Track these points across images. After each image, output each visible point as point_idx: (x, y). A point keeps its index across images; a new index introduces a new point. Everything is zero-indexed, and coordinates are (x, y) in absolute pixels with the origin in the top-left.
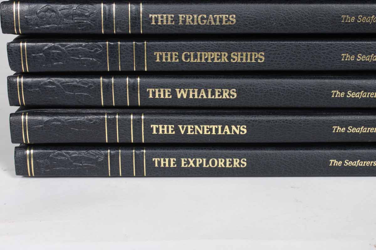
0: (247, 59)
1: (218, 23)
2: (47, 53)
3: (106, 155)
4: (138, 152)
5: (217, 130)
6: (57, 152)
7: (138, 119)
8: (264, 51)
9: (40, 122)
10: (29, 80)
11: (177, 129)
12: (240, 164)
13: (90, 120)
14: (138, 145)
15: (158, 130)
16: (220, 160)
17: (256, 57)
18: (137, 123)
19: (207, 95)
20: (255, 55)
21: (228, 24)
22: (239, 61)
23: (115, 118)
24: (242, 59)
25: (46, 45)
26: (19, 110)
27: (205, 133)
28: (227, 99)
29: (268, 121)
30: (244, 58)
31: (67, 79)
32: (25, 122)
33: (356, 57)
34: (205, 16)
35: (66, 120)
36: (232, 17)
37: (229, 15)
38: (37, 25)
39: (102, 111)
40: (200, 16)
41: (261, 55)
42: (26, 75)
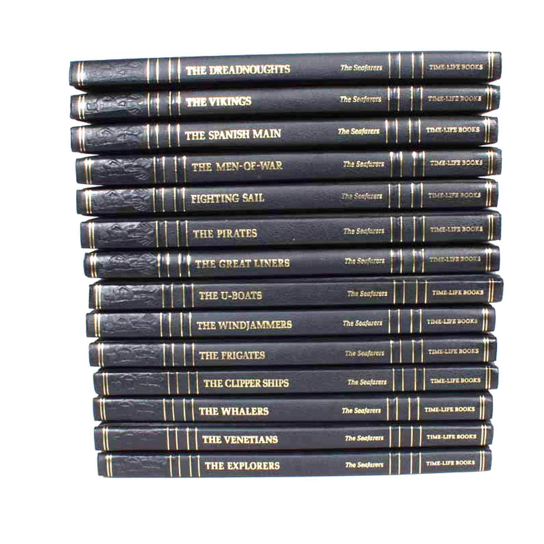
0: (275, 385)
1: (251, 358)
2: (123, 381)
3: (168, 460)
4: (194, 457)
5: (254, 440)
6: (130, 457)
7: (193, 431)
8: (288, 378)
9: (118, 434)
10: (109, 401)
11: (223, 439)
12: (274, 466)
13: (156, 432)
14: (193, 452)
15: (208, 440)
16: (258, 463)
17: (282, 383)
18: (192, 434)
19: (246, 413)
20: (281, 381)
21: (259, 358)
22: (269, 386)
23: (175, 431)
24: (271, 385)
25: (122, 375)
26: (101, 424)
27: (245, 442)
28: (261, 416)
29: (295, 433)
30: (273, 383)
31: (138, 400)
32: (105, 434)
33: (359, 382)
34: (241, 353)
35: (137, 432)
36: (262, 353)
37: (260, 352)
38: (115, 360)
39: (165, 425)
40: (238, 353)
41: (286, 381)
42: (107, 397)
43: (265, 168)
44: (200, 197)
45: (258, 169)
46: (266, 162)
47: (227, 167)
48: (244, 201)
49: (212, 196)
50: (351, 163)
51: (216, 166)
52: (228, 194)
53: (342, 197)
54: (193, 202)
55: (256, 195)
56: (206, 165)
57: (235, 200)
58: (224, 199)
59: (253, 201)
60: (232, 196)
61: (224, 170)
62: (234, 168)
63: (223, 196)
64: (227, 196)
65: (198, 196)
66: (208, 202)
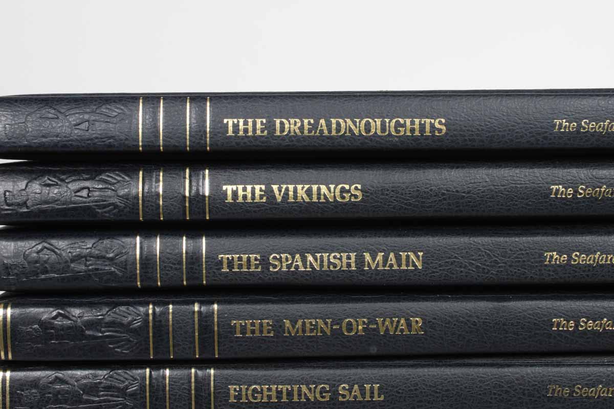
43: (387, 330)
44: (247, 389)
45: (371, 334)
46: (388, 319)
47: (307, 329)
48: (341, 399)
49: (274, 387)
50: (568, 322)
51: (282, 326)
52: (307, 385)
53: (547, 392)
54: (232, 400)
55: (368, 386)
56: (261, 325)
57: (323, 397)
58: (300, 395)
59: (360, 398)
60: (315, 388)
61: (300, 334)
62: (322, 331)
63: (296, 387)
64: (304, 388)
65: (244, 387)
66: (265, 400)
